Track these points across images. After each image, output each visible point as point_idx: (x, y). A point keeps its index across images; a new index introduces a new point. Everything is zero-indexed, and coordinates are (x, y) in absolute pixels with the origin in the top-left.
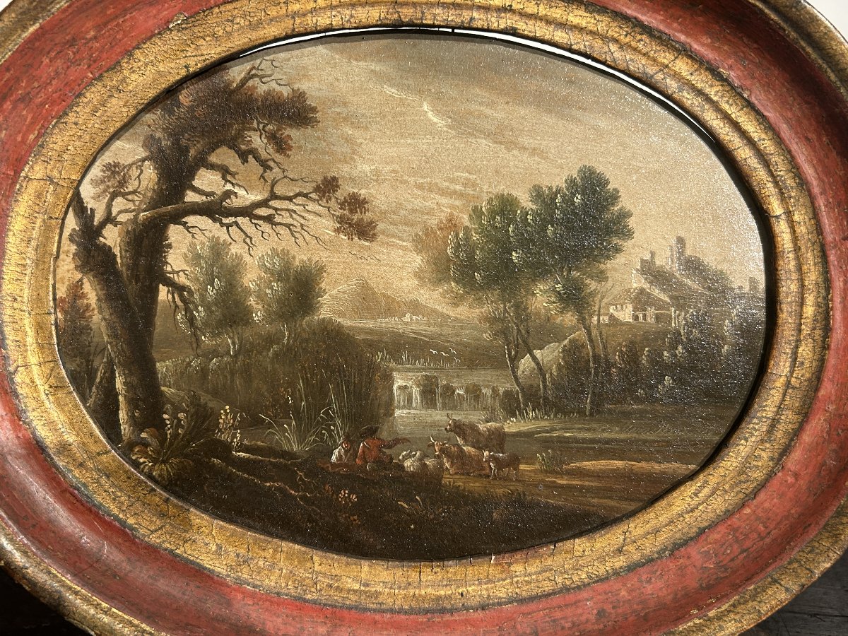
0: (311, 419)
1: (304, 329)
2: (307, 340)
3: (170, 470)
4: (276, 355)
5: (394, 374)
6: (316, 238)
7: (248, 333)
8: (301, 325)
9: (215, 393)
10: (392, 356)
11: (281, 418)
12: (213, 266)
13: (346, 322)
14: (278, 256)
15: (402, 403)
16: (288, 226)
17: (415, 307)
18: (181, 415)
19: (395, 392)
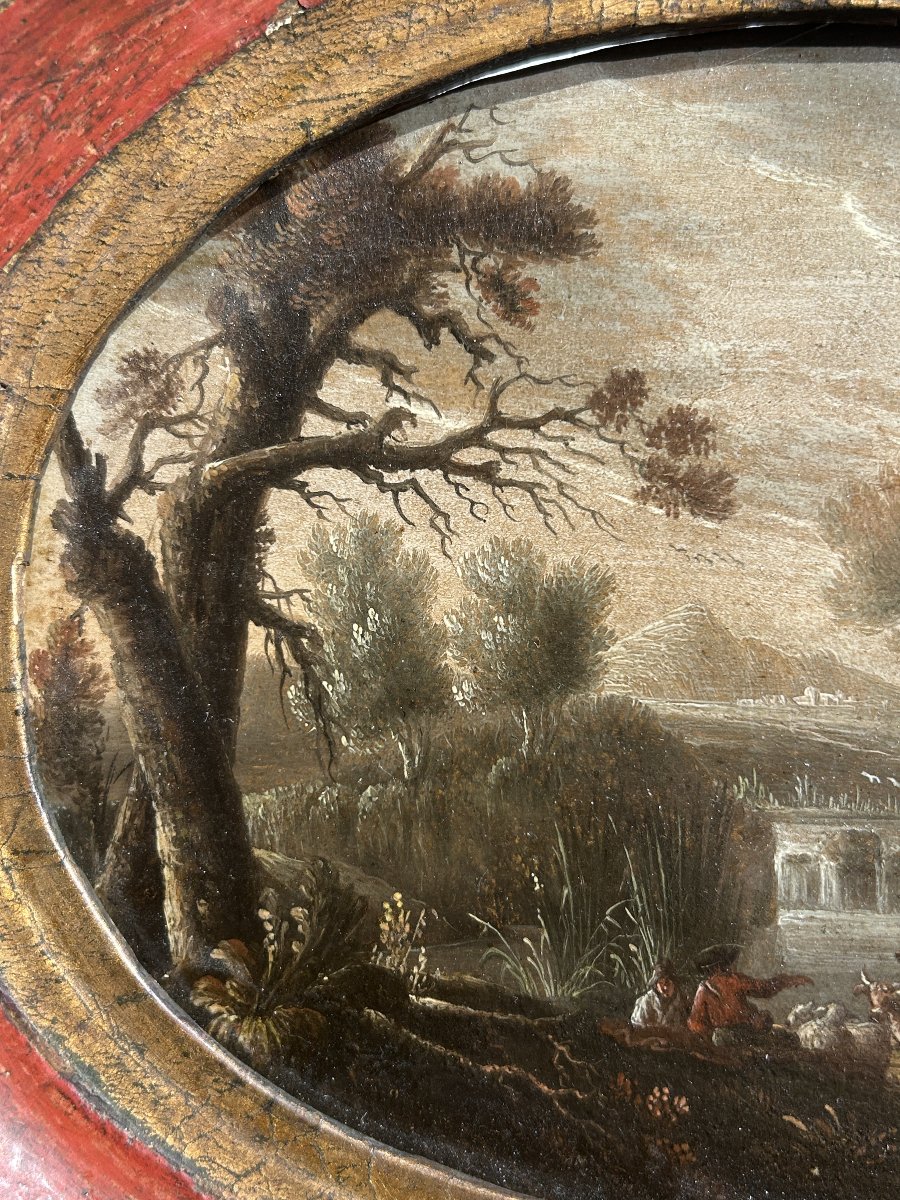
0: (585, 927)
1: (566, 723)
2: (572, 747)
3: (273, 1030)
4: (505, 780)
5: (778, 828)
6: (593, 513)
7: (440, 730)
8: (559, 714)
9: (371, 865)
10: (772, 788)
11: (516, 923)
12: (363, 579)
13: (664, 707)
14: (507, 556)
15: (795, 895)
16: (529, 487)
17: (827, 673)
18: (298, 912)
19: (778, 867)
